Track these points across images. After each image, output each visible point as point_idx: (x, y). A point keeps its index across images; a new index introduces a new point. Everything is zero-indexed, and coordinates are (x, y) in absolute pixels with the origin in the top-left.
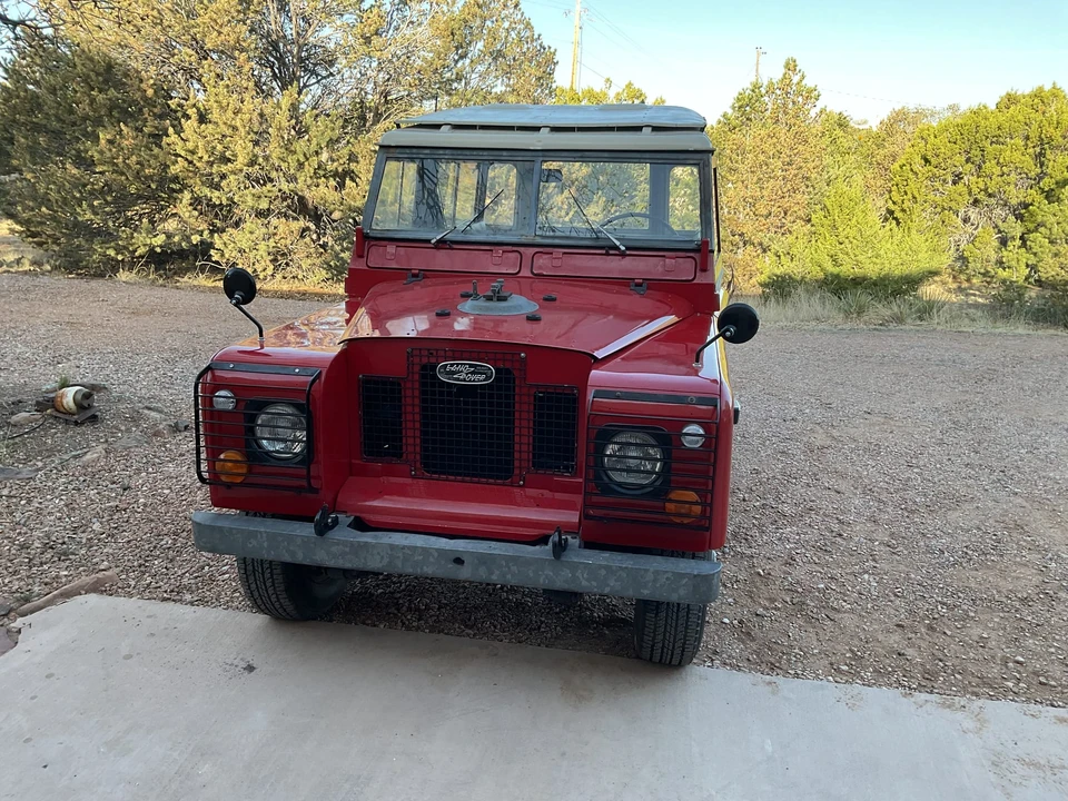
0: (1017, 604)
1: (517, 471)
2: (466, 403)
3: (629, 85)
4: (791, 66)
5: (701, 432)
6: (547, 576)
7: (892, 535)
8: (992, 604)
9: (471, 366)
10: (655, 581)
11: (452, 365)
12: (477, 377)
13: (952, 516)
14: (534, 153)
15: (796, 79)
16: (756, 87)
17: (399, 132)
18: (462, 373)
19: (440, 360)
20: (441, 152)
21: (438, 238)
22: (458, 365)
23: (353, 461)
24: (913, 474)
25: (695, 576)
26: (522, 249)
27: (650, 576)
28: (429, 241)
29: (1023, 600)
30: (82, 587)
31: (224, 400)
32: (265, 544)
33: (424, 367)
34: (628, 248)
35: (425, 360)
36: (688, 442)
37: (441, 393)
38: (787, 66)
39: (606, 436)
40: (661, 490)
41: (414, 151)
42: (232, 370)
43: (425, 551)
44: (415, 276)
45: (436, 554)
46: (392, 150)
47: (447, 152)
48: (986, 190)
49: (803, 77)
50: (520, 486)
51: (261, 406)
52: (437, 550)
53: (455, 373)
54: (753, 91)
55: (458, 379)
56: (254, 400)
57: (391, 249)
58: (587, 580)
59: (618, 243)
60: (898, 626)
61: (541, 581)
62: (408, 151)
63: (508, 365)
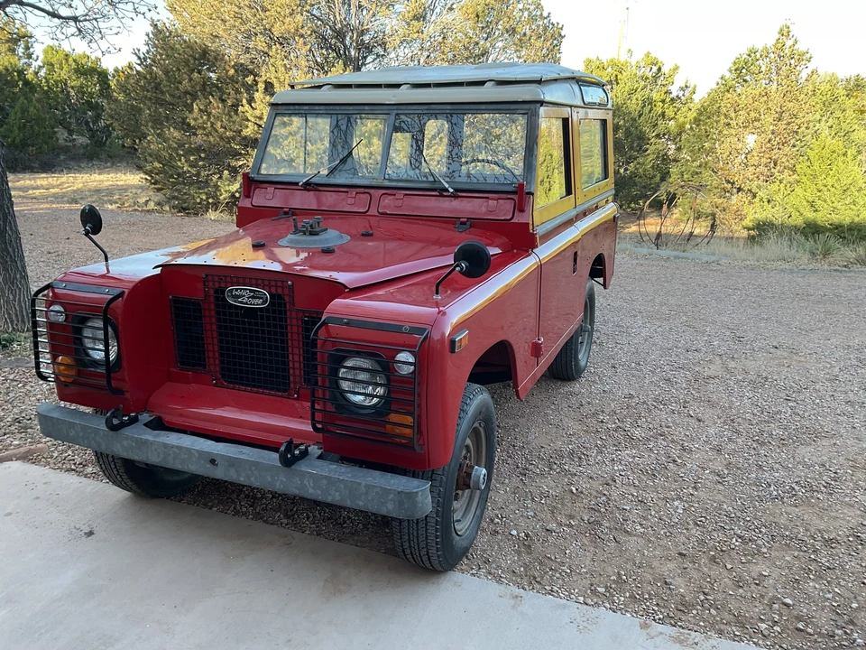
2: (250, 323)
3: (648, 55)
4: (785, 32)
6: (282, 481)
9: (251, 291)
10: (366, 493)
11: (237, 290)
12: (256, 301)
15: (789, 43)
16: (752, 52)
18: (244, 297)
19: (229, 284)
20: (317, 108)
22: (241, 289)
25: (399, 493)
26: (372, 191)
27: (363, 490)
33: (216, 291)
35: (217, 285)
37: (231, 314)
40: (381, 411)
41: (297, 107)
42: (65, 288)
44: (286, 213)
45: (197, 455)
50: (295, 399)
51: (84, 320)
53: (239, 297)
54: (749, 55)
55: (241, 302)
59: (447, 186)
60: (680, 554)
61: (278, 485)
62: (292, 107)
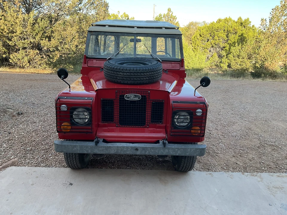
0: (257, 148)
1: (146, 123)
2: (132, 105)
5: (201, 111)
7: (222, 133)
8: (252, 149)
9: (134, 95)
11: (129, 95)
12: (136, 98)
13: (234, 127)
14: (134, 34)
17: (93, 27)
20: (107, 33)
21: (109, 58)
22: (130, 95)
23: (99, 123)
24: (220, 117)
25: (201, 149)
27: (189, 150)
28: (106, 59)
29: (258, 147)
30: (9, 165)
31: (64, 108)
32: (79, 149)
36: (198, 114)
37: (126, 103)
38: (168, 10)
39: (175, 113)
41: (99, 33)
42: (66, 99)
43: (127, 147)
46: (92, 32)
47: (109, 33)
48: (215, 43)
49: (172, 13)
50: (148, 128)
51: (75, 109)
52: (131, 147)
54: (160, 16)
55: (130, 99)
56: (73, 107)
57: (95, 61)
58: (172, 152)
60: (233, 156)
61: (160, 153)
62: (97, 33)
63: (145, 95)
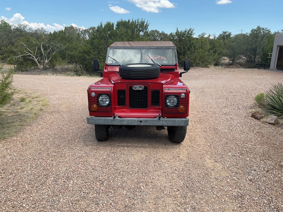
6: (158, 123)
10: (178, 122)
33: (130, 87)
34: (161, 65)
45: (137, 121)
